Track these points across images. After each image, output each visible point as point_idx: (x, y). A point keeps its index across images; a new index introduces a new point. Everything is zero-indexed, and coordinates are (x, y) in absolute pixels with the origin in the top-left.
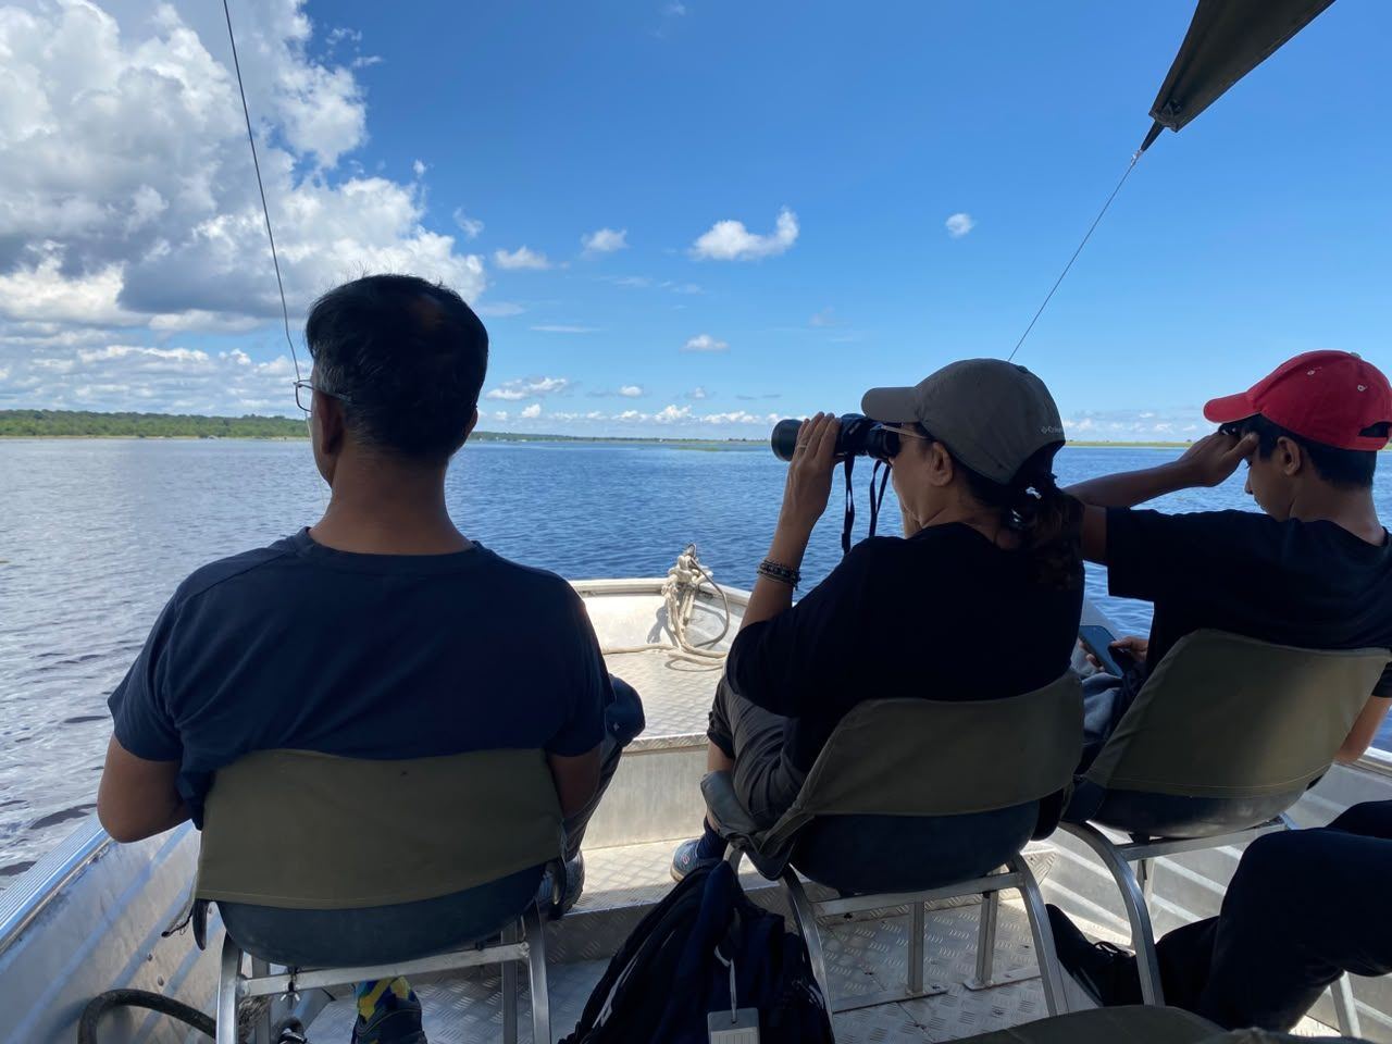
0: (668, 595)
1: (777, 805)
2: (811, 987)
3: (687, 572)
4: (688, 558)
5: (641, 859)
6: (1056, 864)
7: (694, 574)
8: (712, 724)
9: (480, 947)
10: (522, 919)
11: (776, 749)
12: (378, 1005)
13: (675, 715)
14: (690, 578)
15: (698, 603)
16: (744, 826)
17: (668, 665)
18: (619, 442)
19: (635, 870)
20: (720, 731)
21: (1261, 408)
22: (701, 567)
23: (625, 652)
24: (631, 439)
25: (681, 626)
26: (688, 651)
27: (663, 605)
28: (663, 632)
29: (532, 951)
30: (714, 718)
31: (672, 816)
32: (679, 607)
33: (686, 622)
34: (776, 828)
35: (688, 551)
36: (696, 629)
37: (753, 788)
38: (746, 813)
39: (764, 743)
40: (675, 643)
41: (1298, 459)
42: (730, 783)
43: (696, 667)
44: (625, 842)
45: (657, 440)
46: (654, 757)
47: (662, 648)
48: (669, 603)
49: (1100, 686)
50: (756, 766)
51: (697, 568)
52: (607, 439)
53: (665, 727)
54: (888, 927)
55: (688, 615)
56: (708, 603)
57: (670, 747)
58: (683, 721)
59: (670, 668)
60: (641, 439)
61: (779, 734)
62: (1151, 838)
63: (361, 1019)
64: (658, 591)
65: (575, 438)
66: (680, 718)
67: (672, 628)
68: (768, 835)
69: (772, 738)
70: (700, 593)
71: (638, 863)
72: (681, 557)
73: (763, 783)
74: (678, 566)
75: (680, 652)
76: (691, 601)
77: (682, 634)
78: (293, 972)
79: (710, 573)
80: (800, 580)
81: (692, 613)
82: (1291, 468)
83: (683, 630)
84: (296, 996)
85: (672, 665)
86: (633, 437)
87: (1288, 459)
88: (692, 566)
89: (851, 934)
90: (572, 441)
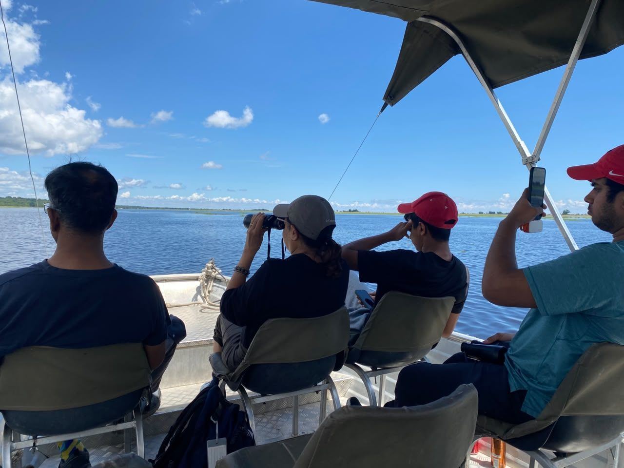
0: (202, 281)
1: (236, 363)
2: (249, 430)
3: (210, 271)
4: (211, 265)
5: (187, 391)
6: (353, 383)
7: (213, 271)
8: (215, 333)
9: (115, 423)
10: (133, 411)
11: (238, 341)
12: (70, 454)
13: (202, 332)
14: (211, 273)
15: (215, 284)
16: (224, 372)
17: (201, 311)
18: (169, 210)
19: (184, 396)
20: (218, 337)
21: (415, 210)
22: (216, 268)
23: (182, 306)
24: (175, 208)
25: (207, 294)
26: (210, 304)
27: (199, 285)
28: (199, 297)
29: (137, 424)
30: (216, 331)
31: (200, 373)
32: (207, 286)
33: (209, 292)
34: (236, 371)
35: (211, 262)
36: (214, 295)
37: (228, 357)
38: (225, 366)
39: (234, 339)
40: (204, 301)
41: (424, 230)
42: (221, 356)
43: (213, 311)
44: (180, 385)
45: (188, 209)
46: (192, 349)
47: (198, 304)
48: (202, 284)
49: (361, 312)
50: (230, 348)
51: (214, 269)
52: (163, 208)
53: (197, 336)
54: (287, 412)
55: (210, 289)
56: (219, 284)
57: (199, 345)
58: (205, 334)
59: (202, 312)
60: (180, 209)
61: (239, 336)
62: (378, 368)
63: (63, 461)
64: (197, 279)
65: (148, 208)
66: (204, 333)
67: (203, 295)
68: (233, 373)
69: (237, 337)
70: (216, 280)
71: (185, 393)
72: (208, 264)
73: (232, 355)
74: (206, 268)
75: (206, 305)
76: (212, 283)
77: (207, 297)
78: (35, 438)
79: (220, 271)
80: (249, 274)
81: (212, 288)
82: (423, 233)
83: (208, 296)
84: (36, 448)
85: (203, 311)
86: (176, 207)
87: (422, 230)
88: (212, 268)
89: (272, 416)
90: (146, 209)
